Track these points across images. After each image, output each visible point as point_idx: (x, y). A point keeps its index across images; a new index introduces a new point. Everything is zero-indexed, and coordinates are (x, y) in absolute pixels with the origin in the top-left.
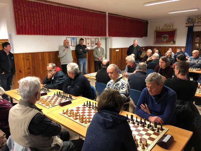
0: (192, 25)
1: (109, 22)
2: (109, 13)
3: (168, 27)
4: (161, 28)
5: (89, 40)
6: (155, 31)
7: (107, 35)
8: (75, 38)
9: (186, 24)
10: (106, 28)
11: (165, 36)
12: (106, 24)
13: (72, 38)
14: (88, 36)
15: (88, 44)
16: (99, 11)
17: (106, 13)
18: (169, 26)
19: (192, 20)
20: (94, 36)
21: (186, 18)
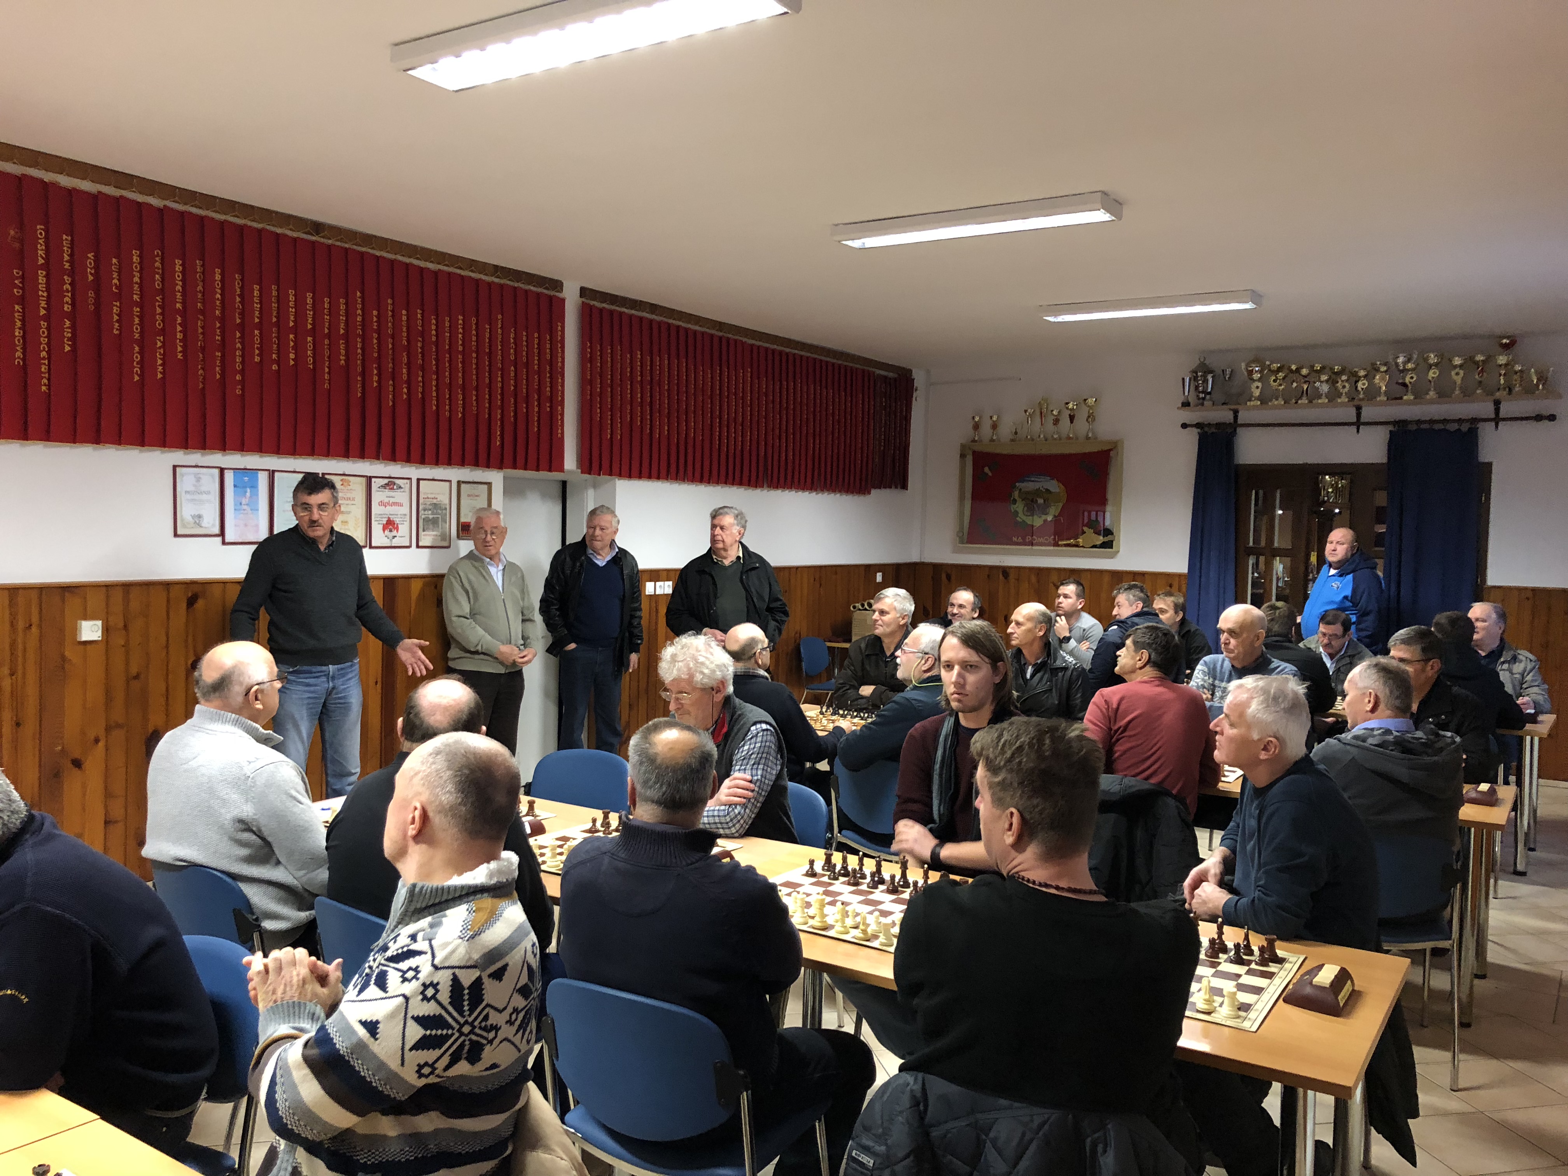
0: (1223, 415)
1: (586, 360)
2: (584, 291)
3: (1056, 421)
4: (1005, 431)
5: (401, 496)
6: (963, 446)
7: (570, 461)
8: (263, 478)
9: (1186, 404)
10: (556, 401)
11: (1038, 493)
12: (557, 373)
13: (229, 477)
14: (393, 457)
15: (390, 525)
16: (497, 269)
17: (557, 285)
18: (1065, 420)
19: (1224, 378)
20: (449, 463)
21: (1184, 366)
